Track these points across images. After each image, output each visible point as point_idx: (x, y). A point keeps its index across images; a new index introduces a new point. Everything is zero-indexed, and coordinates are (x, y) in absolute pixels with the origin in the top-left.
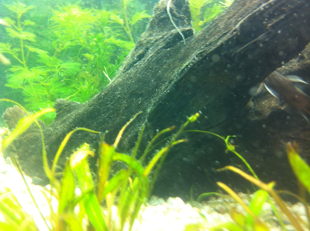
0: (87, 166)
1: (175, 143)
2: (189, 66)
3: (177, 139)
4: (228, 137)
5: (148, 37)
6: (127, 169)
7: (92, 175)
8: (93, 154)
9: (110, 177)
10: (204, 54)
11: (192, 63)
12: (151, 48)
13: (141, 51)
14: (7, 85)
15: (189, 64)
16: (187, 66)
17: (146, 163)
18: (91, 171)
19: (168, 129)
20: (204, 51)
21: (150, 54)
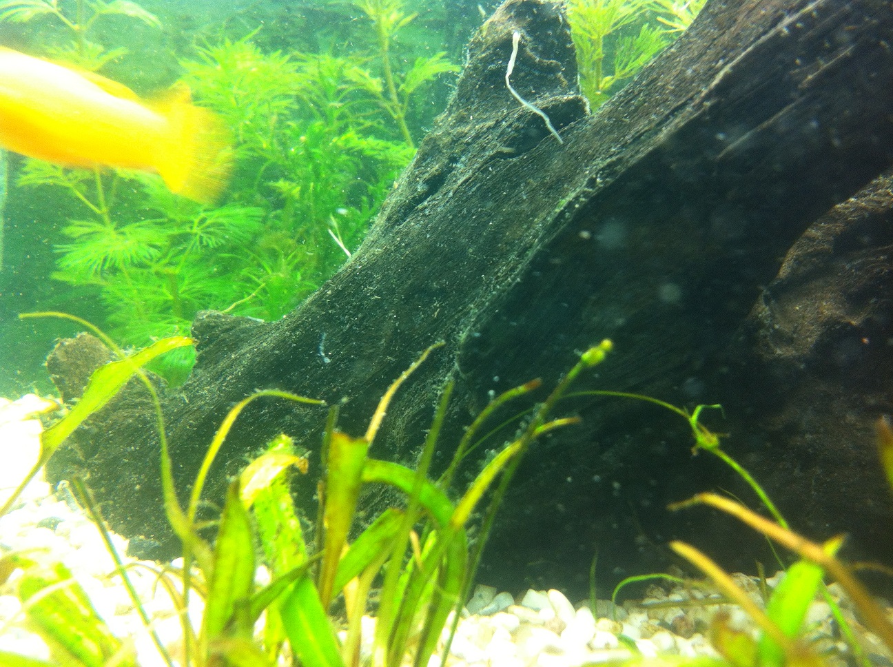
0: (286, 501)
1: (541, 429)
2: (577, 206)
3: (548, 418)
4: (699, 409)
5: (453, 127)
6: (404, 507)
7: (304, 526)
8: (304, 464)
9: (355, 532)
10: (621, 169)
11: (585, 194)
12: (463, 159)
13: (435, 168)
14: (56, 276)
15: (577, 198)
16: (570, 205)
17: (459, 488)
18: (299, 514)
19: (522, 389)
20: (619, 161)
21: (463, 172)
